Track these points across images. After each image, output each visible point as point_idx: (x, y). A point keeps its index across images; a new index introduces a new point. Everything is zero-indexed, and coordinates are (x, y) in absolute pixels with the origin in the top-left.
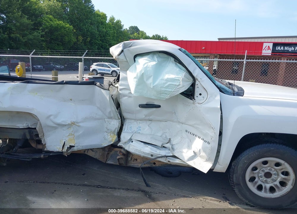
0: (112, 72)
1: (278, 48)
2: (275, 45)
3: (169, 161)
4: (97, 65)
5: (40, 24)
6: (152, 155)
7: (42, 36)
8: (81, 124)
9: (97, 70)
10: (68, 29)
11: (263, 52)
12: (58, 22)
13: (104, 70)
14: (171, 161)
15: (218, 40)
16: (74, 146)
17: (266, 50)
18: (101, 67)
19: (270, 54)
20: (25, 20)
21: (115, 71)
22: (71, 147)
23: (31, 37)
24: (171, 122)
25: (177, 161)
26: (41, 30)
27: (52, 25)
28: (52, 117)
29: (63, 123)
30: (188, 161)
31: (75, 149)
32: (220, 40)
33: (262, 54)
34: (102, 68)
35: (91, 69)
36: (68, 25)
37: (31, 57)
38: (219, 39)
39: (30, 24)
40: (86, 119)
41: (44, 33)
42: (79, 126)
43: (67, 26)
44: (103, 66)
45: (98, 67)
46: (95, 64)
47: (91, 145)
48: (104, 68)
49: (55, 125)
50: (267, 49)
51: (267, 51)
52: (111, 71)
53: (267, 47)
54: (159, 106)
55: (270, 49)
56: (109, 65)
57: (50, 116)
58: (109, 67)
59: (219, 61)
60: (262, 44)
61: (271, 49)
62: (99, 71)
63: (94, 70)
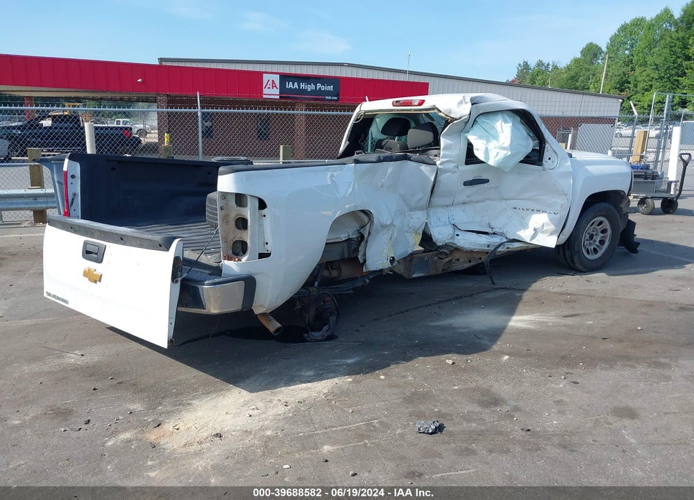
1: (290, 85)
2: (285, 77)
3: (508, 248)
6: (488, 246)
11: (265, 91)
14: (510, 247)
15: (157, 63)
17: (269, 88)
19: (278, 97)
24: (490, 202)
25: (517, 245)
30: (531, 240)
32: (164, 64)
33: (265, 96)
38: (161, 60)
50: (271, 86)
51: (271, 92)
53: (270, 82)
54: (487, 181)
55: (276, 86)
59: (169, 114)
60: (260, 74)
61: (278, 86)
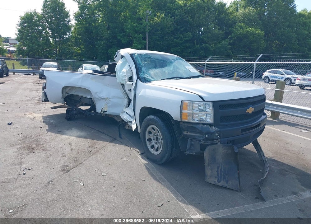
0: (286, 79)
4: (270, 72)
5: (230, 33)
7: (230, 44)
8: (111, 100)
9: (269, 77)
10: (258, 36)
12: (248, 30)
13: (277, 77)
16: (106, 111)
18: (273, 74)
20: (217, 31)
21: (289, 78)
22: (105, 111)
23: (219, 46)
26: (229, 39)
27: (241, 33)
28: (98, 93)
29: (103, 97)
31: (107, 113)
34: (275, 74)
35: (263, 76)
36: (259, 31)
37: (206, 64)
39: (221, 34)
40: (114, 97)
41: (231, 41)
42: (110, 100)
43: (257, 32)
44: (276, 72)
45: (270, 74)
46: (268, 70)
47: (115, 113)
48: (277, 75)
49: (99, 98)
52: (284, 79)
56: (283, 72)
57: (97, 92)
58: (283, 74)
62: (271, 79)
63: (266, 77)
